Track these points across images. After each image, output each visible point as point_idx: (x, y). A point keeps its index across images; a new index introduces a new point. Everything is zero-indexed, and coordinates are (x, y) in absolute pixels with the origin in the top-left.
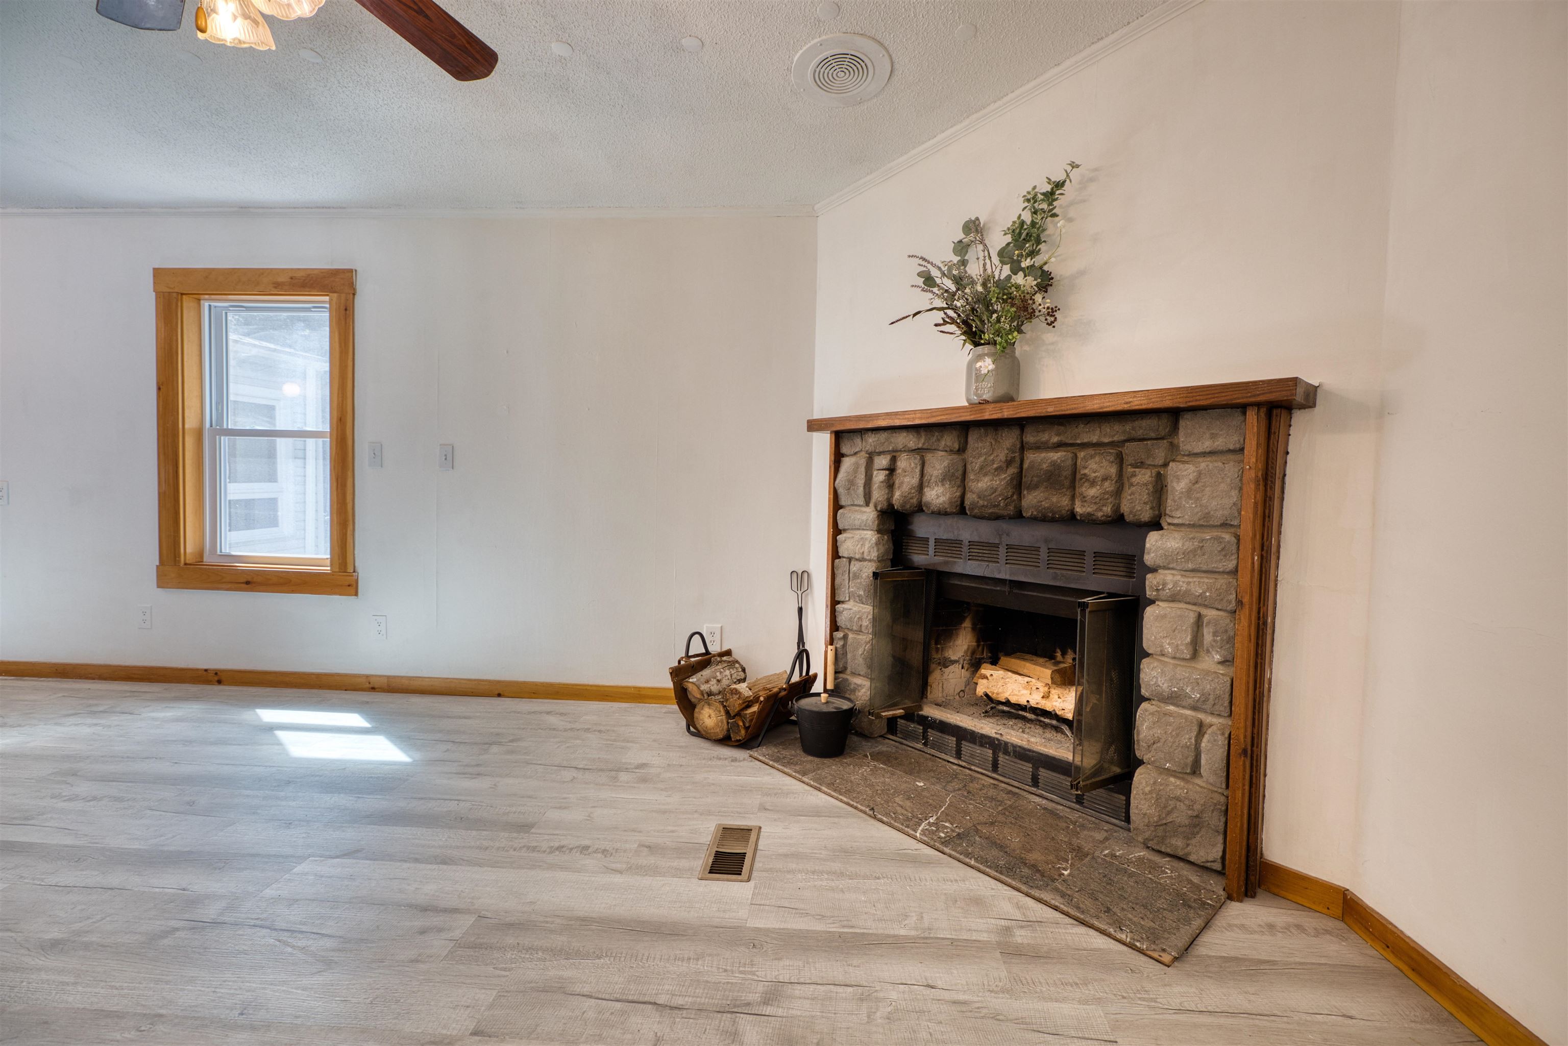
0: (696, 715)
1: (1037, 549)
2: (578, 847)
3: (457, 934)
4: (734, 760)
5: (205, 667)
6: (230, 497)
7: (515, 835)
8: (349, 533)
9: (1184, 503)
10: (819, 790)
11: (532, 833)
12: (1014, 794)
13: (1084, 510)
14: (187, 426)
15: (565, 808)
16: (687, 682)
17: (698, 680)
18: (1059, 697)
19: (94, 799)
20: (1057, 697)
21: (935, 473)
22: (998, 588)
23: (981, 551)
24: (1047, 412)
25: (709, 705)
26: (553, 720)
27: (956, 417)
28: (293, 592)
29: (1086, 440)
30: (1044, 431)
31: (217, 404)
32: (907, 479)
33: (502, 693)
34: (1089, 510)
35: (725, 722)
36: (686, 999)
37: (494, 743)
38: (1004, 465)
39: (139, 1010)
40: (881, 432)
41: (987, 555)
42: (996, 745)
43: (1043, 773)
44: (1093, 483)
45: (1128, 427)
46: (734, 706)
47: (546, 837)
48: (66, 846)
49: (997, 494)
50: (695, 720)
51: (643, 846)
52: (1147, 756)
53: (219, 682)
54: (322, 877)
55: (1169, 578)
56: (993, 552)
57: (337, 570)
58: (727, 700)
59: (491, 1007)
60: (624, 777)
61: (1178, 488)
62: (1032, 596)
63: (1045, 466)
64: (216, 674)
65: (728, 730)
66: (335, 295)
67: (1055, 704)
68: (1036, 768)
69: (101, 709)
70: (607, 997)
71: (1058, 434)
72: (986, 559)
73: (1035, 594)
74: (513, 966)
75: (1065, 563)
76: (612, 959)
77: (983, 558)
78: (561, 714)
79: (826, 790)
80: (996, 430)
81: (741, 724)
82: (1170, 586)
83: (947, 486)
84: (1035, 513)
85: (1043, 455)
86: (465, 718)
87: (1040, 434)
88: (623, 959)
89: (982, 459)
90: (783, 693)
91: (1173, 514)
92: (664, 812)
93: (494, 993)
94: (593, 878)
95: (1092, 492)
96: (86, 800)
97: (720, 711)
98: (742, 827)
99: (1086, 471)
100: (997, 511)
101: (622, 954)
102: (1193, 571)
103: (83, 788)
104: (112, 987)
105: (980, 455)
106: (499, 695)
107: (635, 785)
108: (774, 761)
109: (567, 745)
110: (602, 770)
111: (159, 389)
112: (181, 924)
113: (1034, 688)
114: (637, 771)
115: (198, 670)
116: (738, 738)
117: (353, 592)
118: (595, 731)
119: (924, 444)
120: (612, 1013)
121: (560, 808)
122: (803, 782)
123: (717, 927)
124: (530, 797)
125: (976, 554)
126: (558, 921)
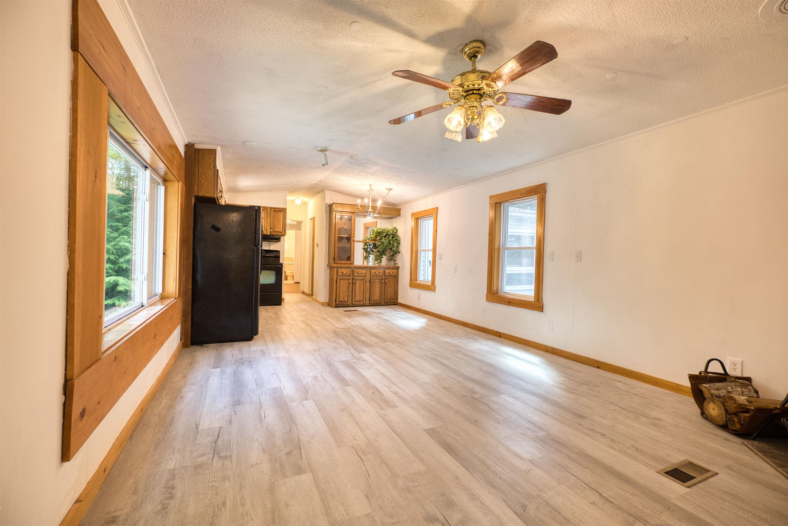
0: (705, 406)
2: (600, 433)
3: (538, 435)
4: (729, 440)
5: (497, 331)
6: (507, 272)
7: (575, 417)
8: (541, 286)
11: (583, 420)
14: (496, 247)
15: (604, 418)
16: (701, 385)
17: (709, 386)
19: (462, 359)
25: (713, 402)
26: (620, 385)
28: (522, 307)
31: (504, 239)
33: (600, 367)
35: (724, 415)
36: (616, 502)
37: (586, 384)
39: (456, 409)
46: (731, 407)
47: (589, 424)
48: (453, 368)
50: (704, 409)
51: (634, 447)
53: (500, 337)
54: (506, 401)
57: (536, 301)
58: (726, 402)
59: (538, 458)
60: (643, 419)
64: (499, 333)
65: (726, 421)
66: (539, 194)
69: (470, 337)
70: (582, 480)
74: (552, 452)
76: (591, 472)
78: (626, 384)
81: (736, 420)
86: (578, 371)
88: (596, 475)
90: (777, 411)
92: (656, 441)
93: (542, 456)
94: (601, 446)
96: (460, 359)
97: (721, 408)
98: (703, 467)
101: (597, 473)
103: (460, 356)
104: (453, 402)
106: (598, 368)
107: (647, 425)
108: (758, 451)
109: (621, 397)
110: (633, 412)
111: (489, 235)
112: (469, 396)
114: (653, 420)
115: (495, 331)
116: (734, 429)
117: (541, 310)
118: (640, 396)
120: (580, 485)
121: (602, 417)
122: (778, 471)
123: (652, 492)
124: (590, 408)
126: (577, 450)
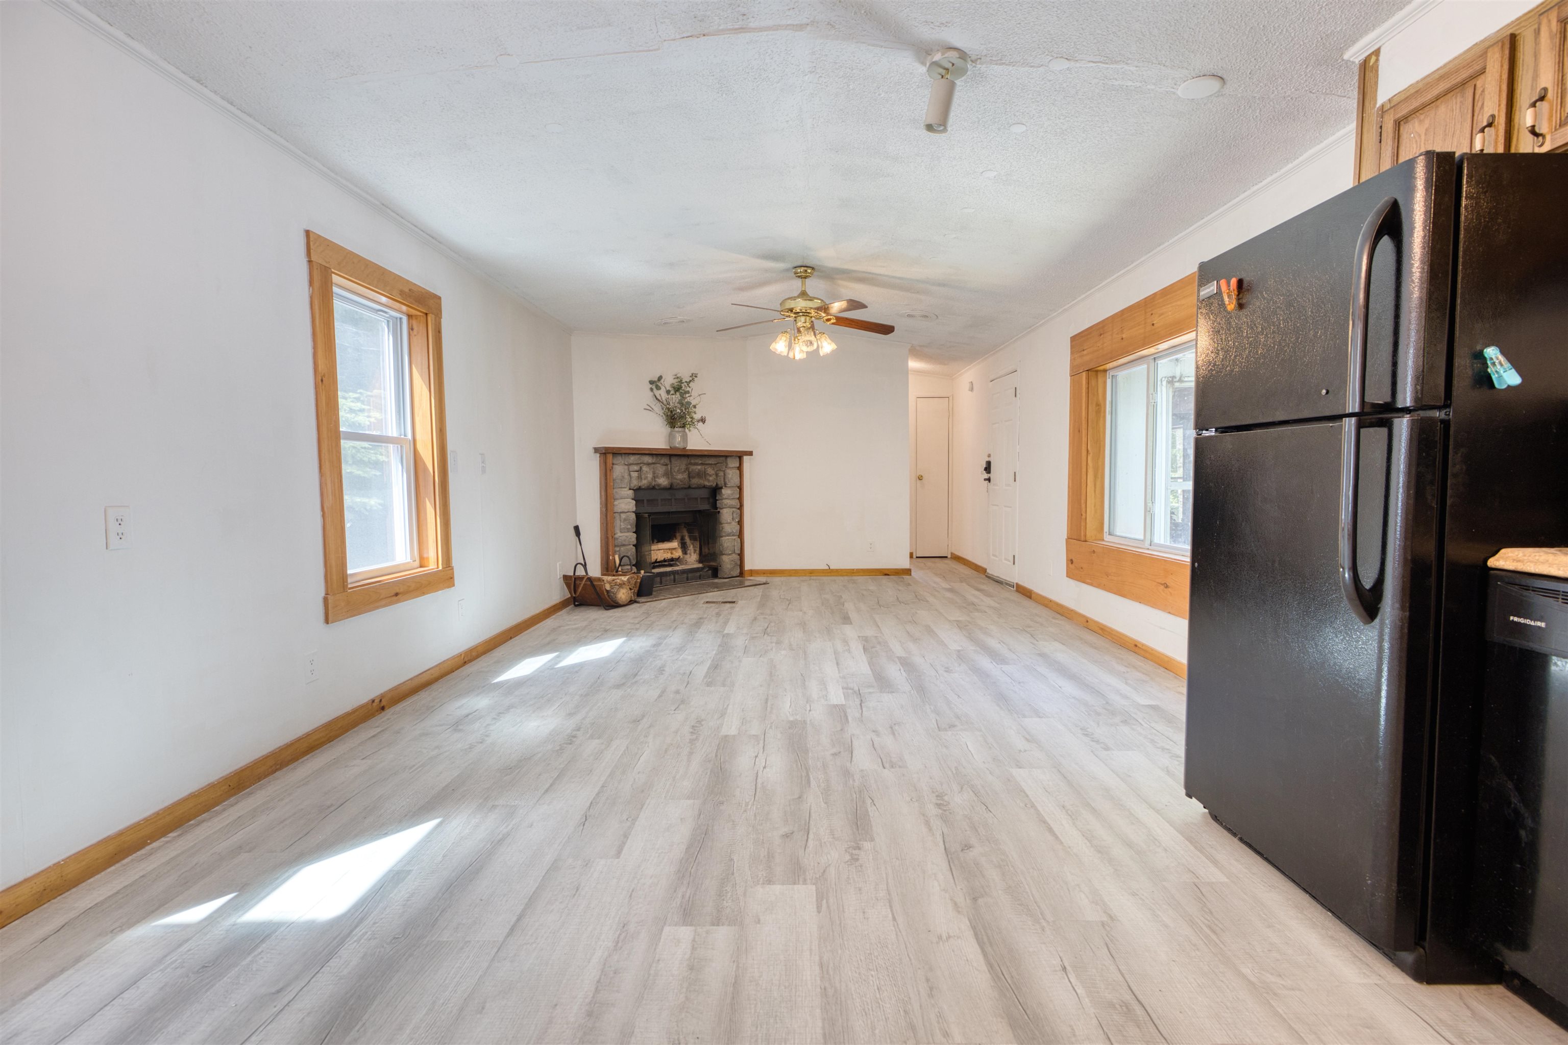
1: (684, 499)
43: (690, 575)
44: (710, 476)
63: (697, 470)
68: (688, 574)
85: (696, 467)
95: (711, 478)
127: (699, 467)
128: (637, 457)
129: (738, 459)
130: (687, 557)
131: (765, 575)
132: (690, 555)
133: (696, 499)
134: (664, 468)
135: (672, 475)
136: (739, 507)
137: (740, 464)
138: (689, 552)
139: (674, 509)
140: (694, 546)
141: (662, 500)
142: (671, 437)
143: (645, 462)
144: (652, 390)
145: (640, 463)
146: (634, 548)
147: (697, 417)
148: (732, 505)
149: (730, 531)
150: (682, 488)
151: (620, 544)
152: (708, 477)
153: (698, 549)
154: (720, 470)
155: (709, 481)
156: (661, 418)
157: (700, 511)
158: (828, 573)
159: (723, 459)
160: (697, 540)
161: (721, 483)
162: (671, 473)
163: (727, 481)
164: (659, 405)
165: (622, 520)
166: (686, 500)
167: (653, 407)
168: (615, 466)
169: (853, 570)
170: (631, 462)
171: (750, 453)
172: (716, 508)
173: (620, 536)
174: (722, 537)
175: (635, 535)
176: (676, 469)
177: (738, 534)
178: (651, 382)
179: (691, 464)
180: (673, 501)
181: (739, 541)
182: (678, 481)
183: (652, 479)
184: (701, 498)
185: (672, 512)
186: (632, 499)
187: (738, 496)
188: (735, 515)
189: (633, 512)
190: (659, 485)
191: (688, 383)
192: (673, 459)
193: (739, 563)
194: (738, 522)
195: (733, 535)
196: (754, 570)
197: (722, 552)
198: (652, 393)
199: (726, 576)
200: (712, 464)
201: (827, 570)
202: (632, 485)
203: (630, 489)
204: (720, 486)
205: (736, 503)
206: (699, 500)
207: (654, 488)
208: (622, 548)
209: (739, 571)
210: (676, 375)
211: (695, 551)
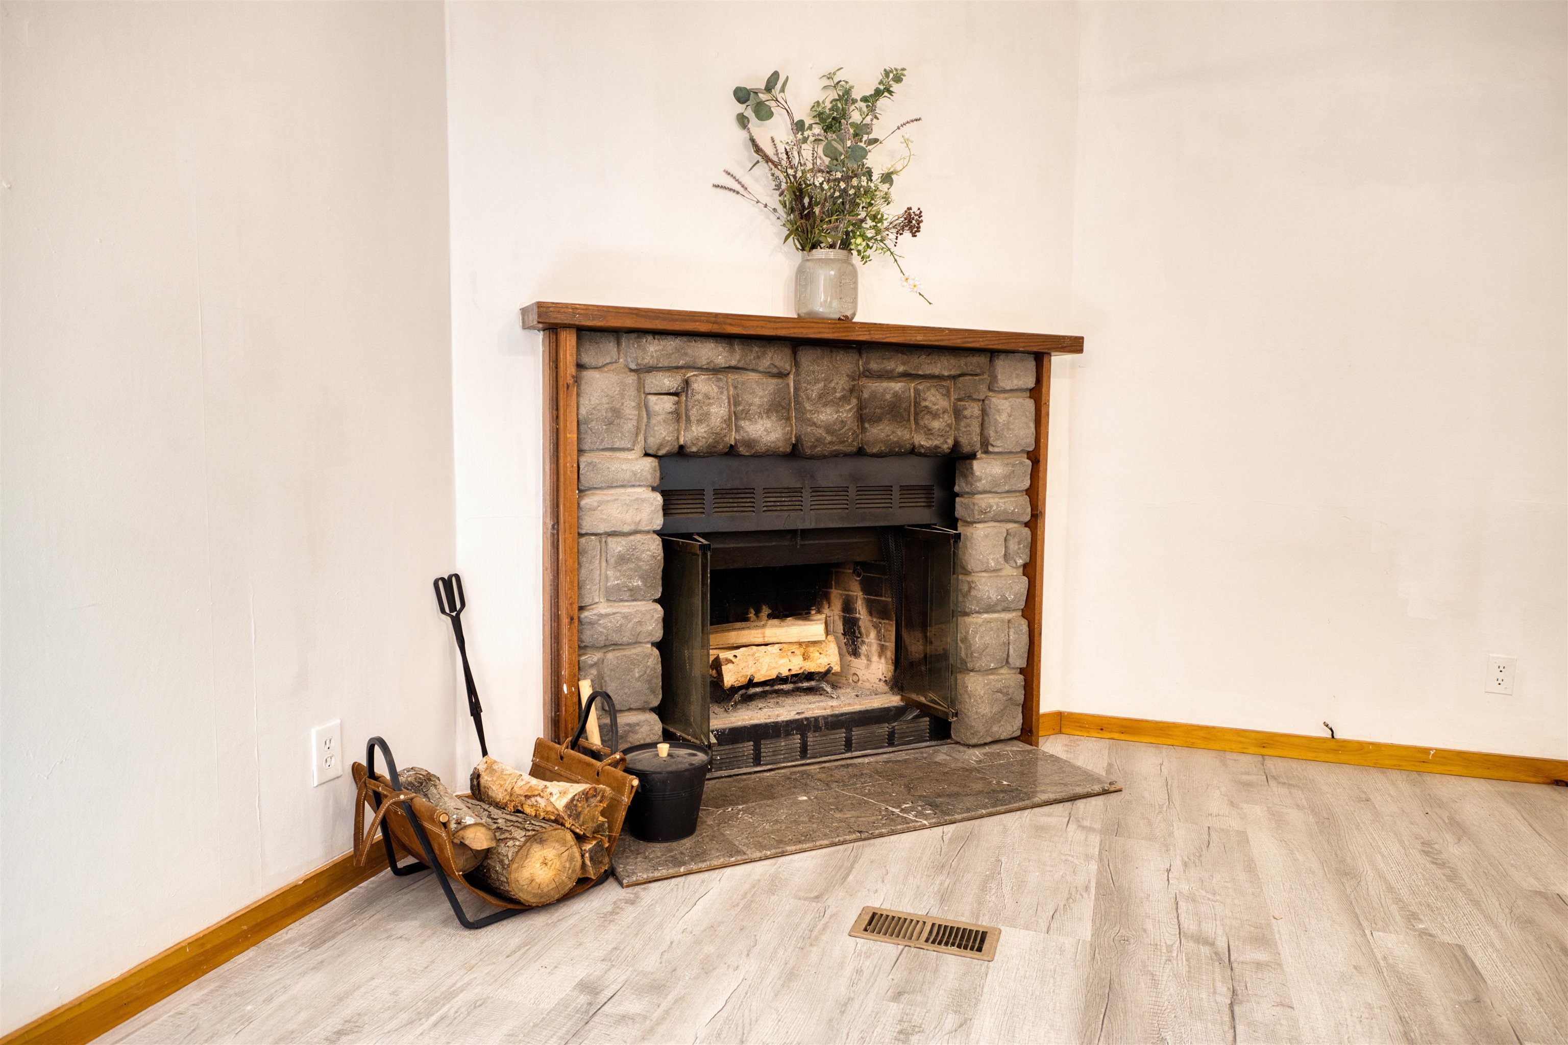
1: (846, 489)
9: (1005, 433)
10: (783, 854)
12: (848, 766)
13: (930, 442)
18: (820, 654)
20: (818, 654)
21: (757, 401)
22: (774, 544)
23: (779, 499)
24: (916, 340)
27: (814, 333)
29: (928, 372)
30: (889, 359)
32: (714, 409)
34: (936, 443)
38: (848, 394)
40: (669, 337)
41: (786, 503)
42: (801, 727)
43: (856, 732)
44: (935, 416)
45: (962, 362)
49: (847, 428)
52: (978, 665)
55: (991, 501)
56: (794, 499)
61: (1001, 421)
62: (813, 544)
63: (888, 397)
67: (819, 661)
71: (904, 364)
72: (785, 508)
73: (817, 542)
75: (872, 501)
77: (782, 508)
79: (794, 848)
80: (831, 352)
82: (994, 508)
83: (774, 418)
84: (883, 448)
85: (885, 384)
87: (885, 361)
89: (821, 385)
91: (994, 443)
95: (936, 424)
99: (926, 403)
100: (841, 448)
102: (1008, 492)
105: (817, 381)
113: (789, 653)
119: (739, 361)
125: (772, 504)
127: (897, 386)
128: (671, 344)
129: (1031, 364)
130: (858, 664)
131: (1105, 734)
132: (869, 660)
133: (889, 488)
134: (772, 384)
135: (800, 410)
136: (1027, 518)
137: (1039, 381)
138: (864, 649)
139: (807, 520)
140: (879, 632)
141: (767, 491)
142: (802, 279)
143: (703, 362)
144: (742, 121)
145: (687, 367)
146: (656, 652)
147: (892, 212)
148: (1005, 512)
149: (994, 596)
150: (836, 455)
151: (601, 640)
152: (927, 421)
153: (891, 645)
154: (970, 398)
155: (929, 432)
156: (773, 217)
157: (899, 531)
158: (1328, 751)
159: (983, 360)
160: (891, 620)
161: (970, 438)
162: (797, 402)
163: (992, 434)
164: (763, 169)
165: (612, 561)
166: (852, 491)
167: (747, 180)
168: (588, 375)
169: (1426, 751)
170: (648, 360)
171: (1074, 345)
172: (953, 522)
173: (602, 616)
174: (967, 614)
175: (658, 611)
176: (815, 391)
177: (1022, 604)
178: (742, 95)
179: (869, 374)
180: (806, 495)
181: (1025, 627)
182: (820, 432)
183: (728, 421)
184: (903, 488)
185: (804, 531)
186: (654, 489)
187: (1027, 483)
188: (1013, 546)
189: (655, 532)
190: (749, 443)
191: (871, 100)
192: (807, 357)
193: (1020, 697)
194: (1025, 566)
195: (1005, 610)
196: (1071, 715)
197: (964, 663)
198: (744, 134)
199: (974, 741)
200: (940, 378)
201: (1326, 739)
202: (651, 440)
203: (647, 455)
204: (966, 449)
205: (1019, 506)
206: (896, 493)
207: (732, 452)
208: (610, 656)
209: (1019, 721)
210: (830, 77)
211: (882, 650)
